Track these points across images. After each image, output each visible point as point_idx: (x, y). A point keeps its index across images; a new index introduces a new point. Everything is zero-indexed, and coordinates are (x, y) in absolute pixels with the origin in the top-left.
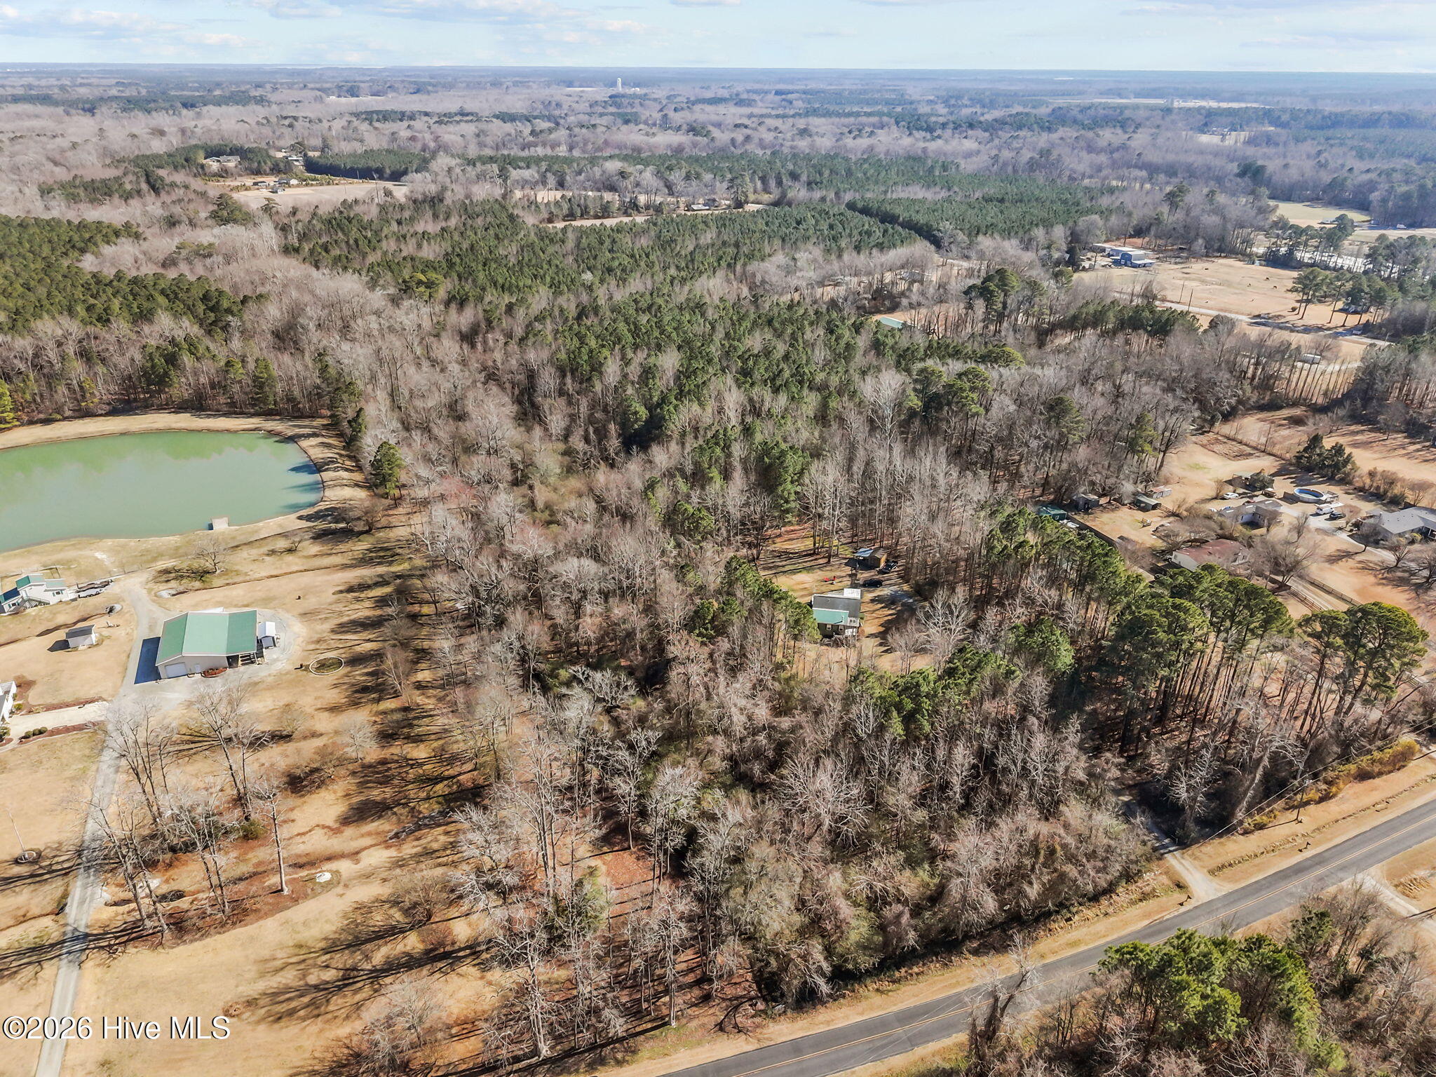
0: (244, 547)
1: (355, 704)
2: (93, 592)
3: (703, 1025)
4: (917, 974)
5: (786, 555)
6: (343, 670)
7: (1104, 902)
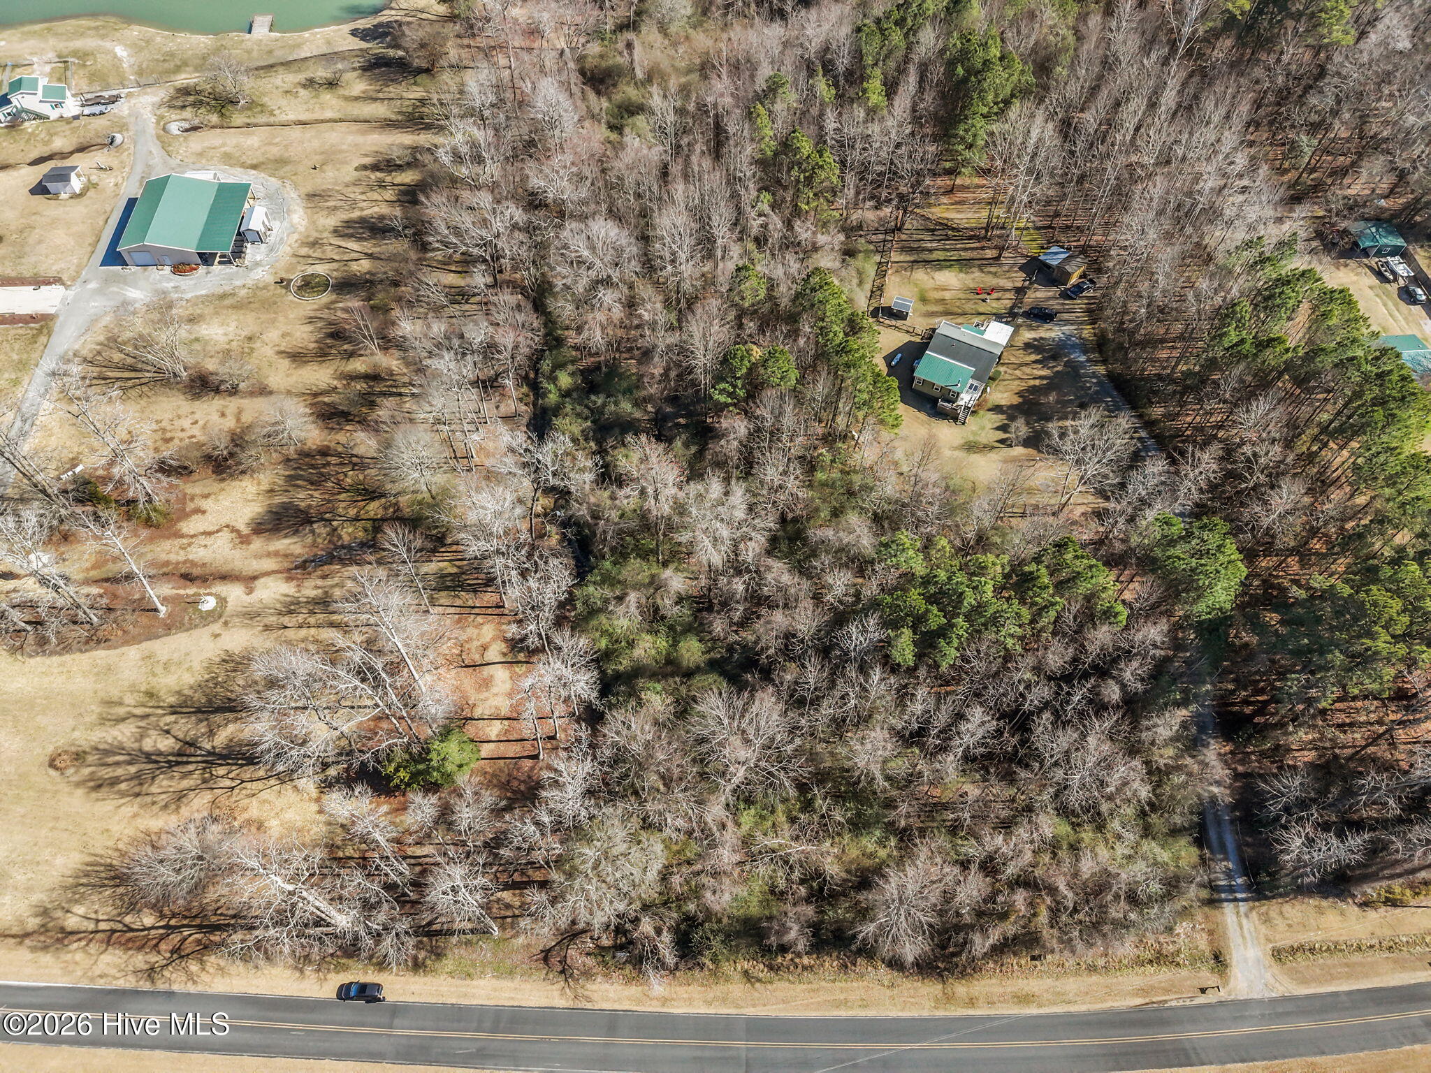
0: (281, 69)
1: (322, 355)
2: (97, 109)
3: (528, 946)
4: (805, 968)
6: (326, 297)
7: (1099, 946)
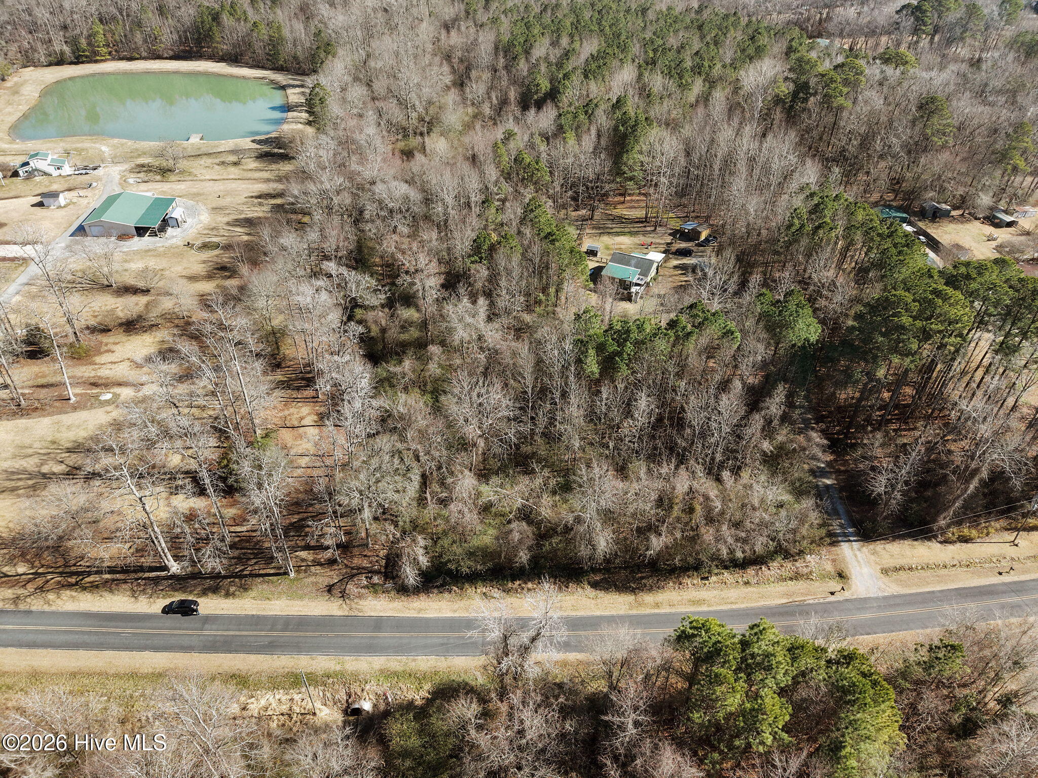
0: (205, 157)
1: (209, 277)
2: (84, 172)
3: (316, 583)
5: (621, 220)
6: (216, 252)
7: (751, 571)
